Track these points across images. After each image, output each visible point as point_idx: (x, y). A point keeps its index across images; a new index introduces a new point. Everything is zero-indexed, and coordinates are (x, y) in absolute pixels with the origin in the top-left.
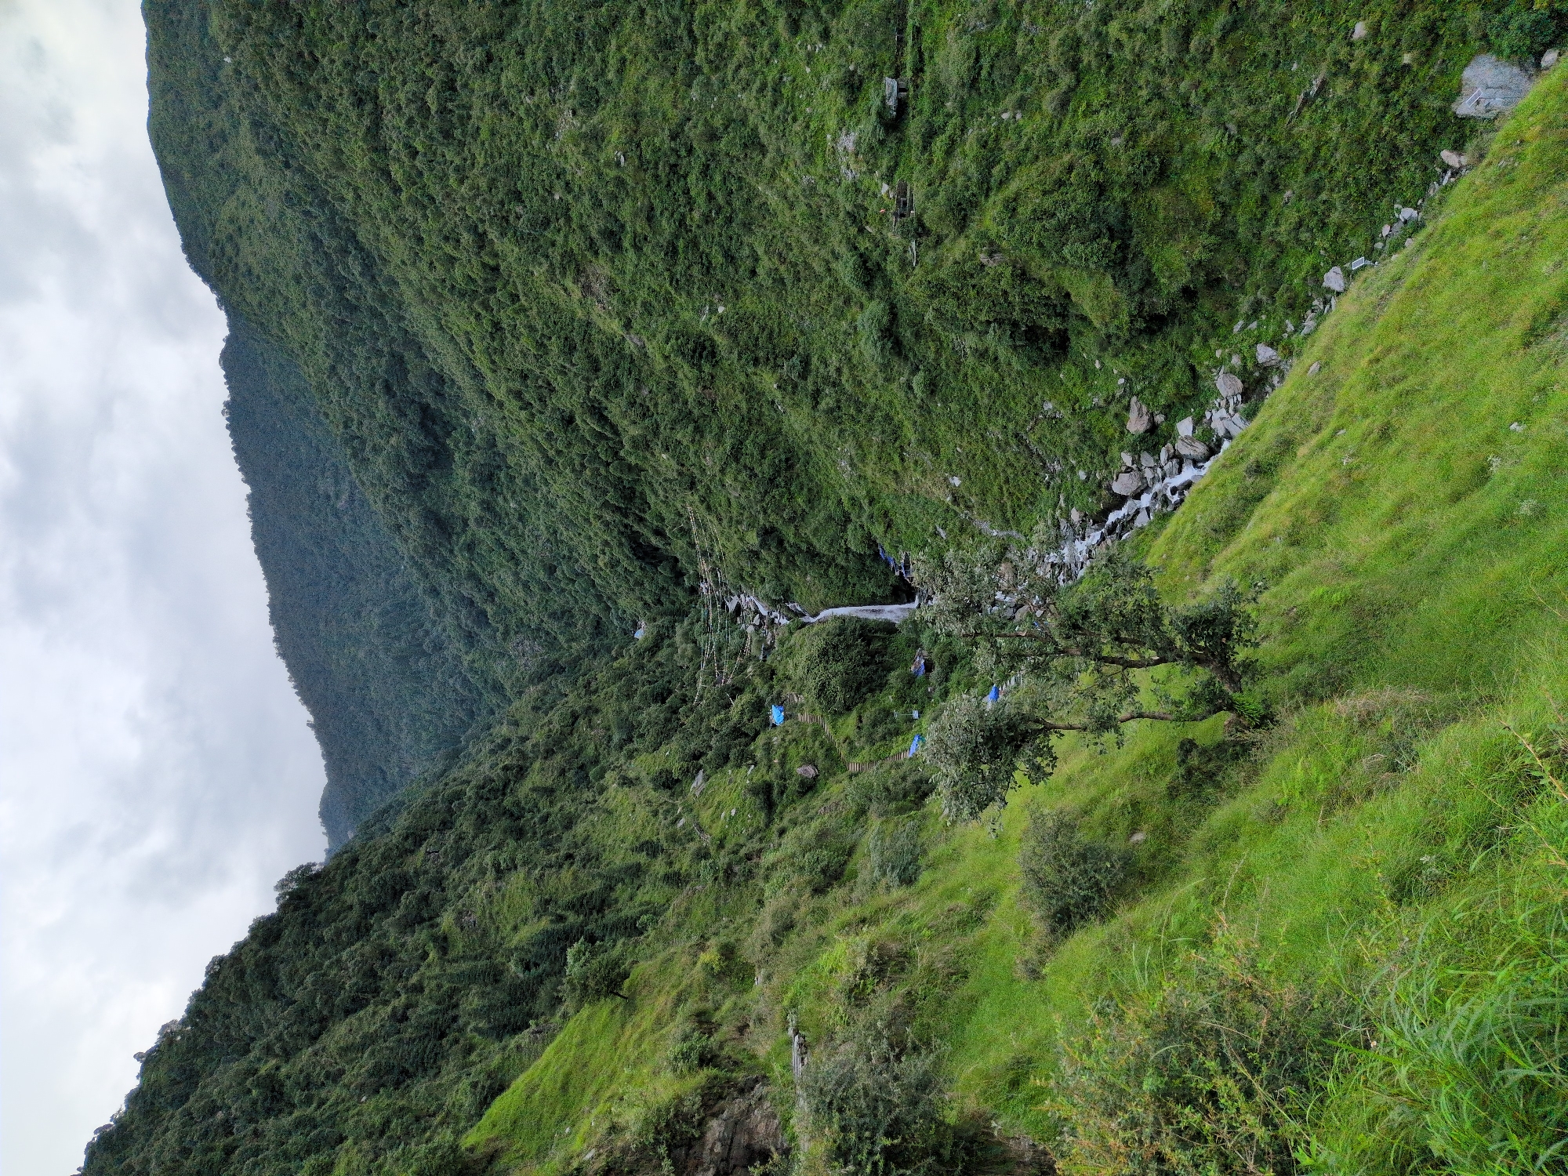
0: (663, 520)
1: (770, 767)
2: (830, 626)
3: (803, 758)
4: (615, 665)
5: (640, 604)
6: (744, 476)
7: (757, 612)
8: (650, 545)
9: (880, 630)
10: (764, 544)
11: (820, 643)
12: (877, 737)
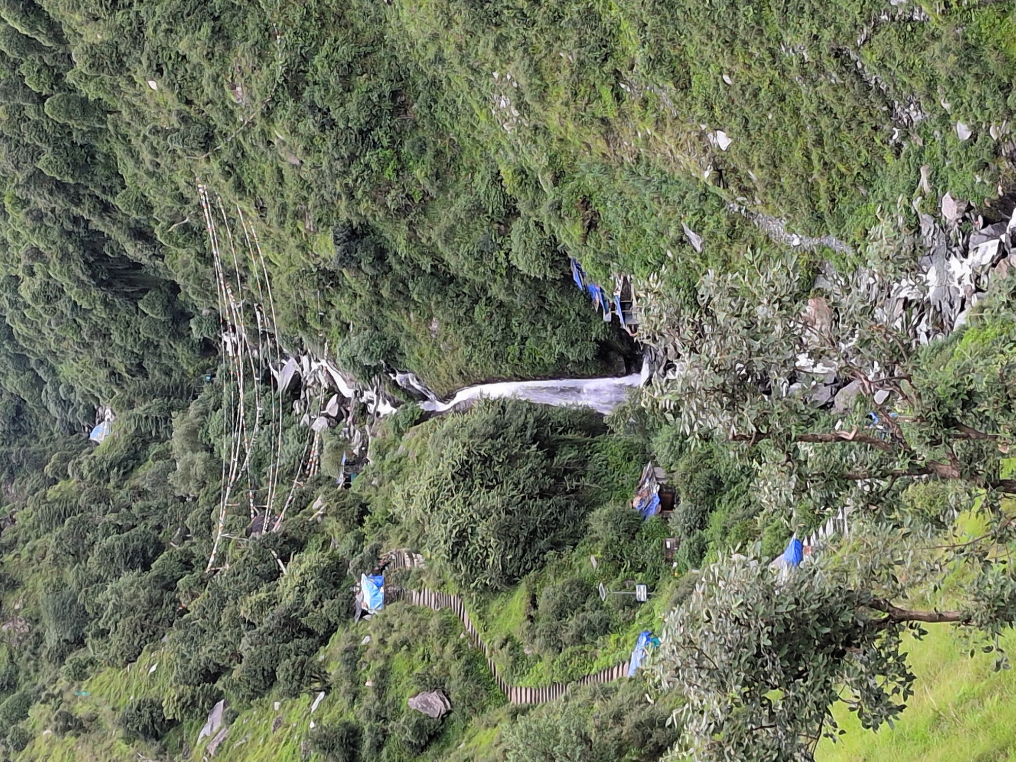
0: (149, 208)
1: (356, 696)
2: (476, 420)
3: (421, 679)
4: (52, 493)
5: (103, 373)
6: (309, 125)
7: (333, 390)
8: (123, 258)
9: (572, 427)
10: (348, 257)
11: (455, 452)
12: (566, 636)
